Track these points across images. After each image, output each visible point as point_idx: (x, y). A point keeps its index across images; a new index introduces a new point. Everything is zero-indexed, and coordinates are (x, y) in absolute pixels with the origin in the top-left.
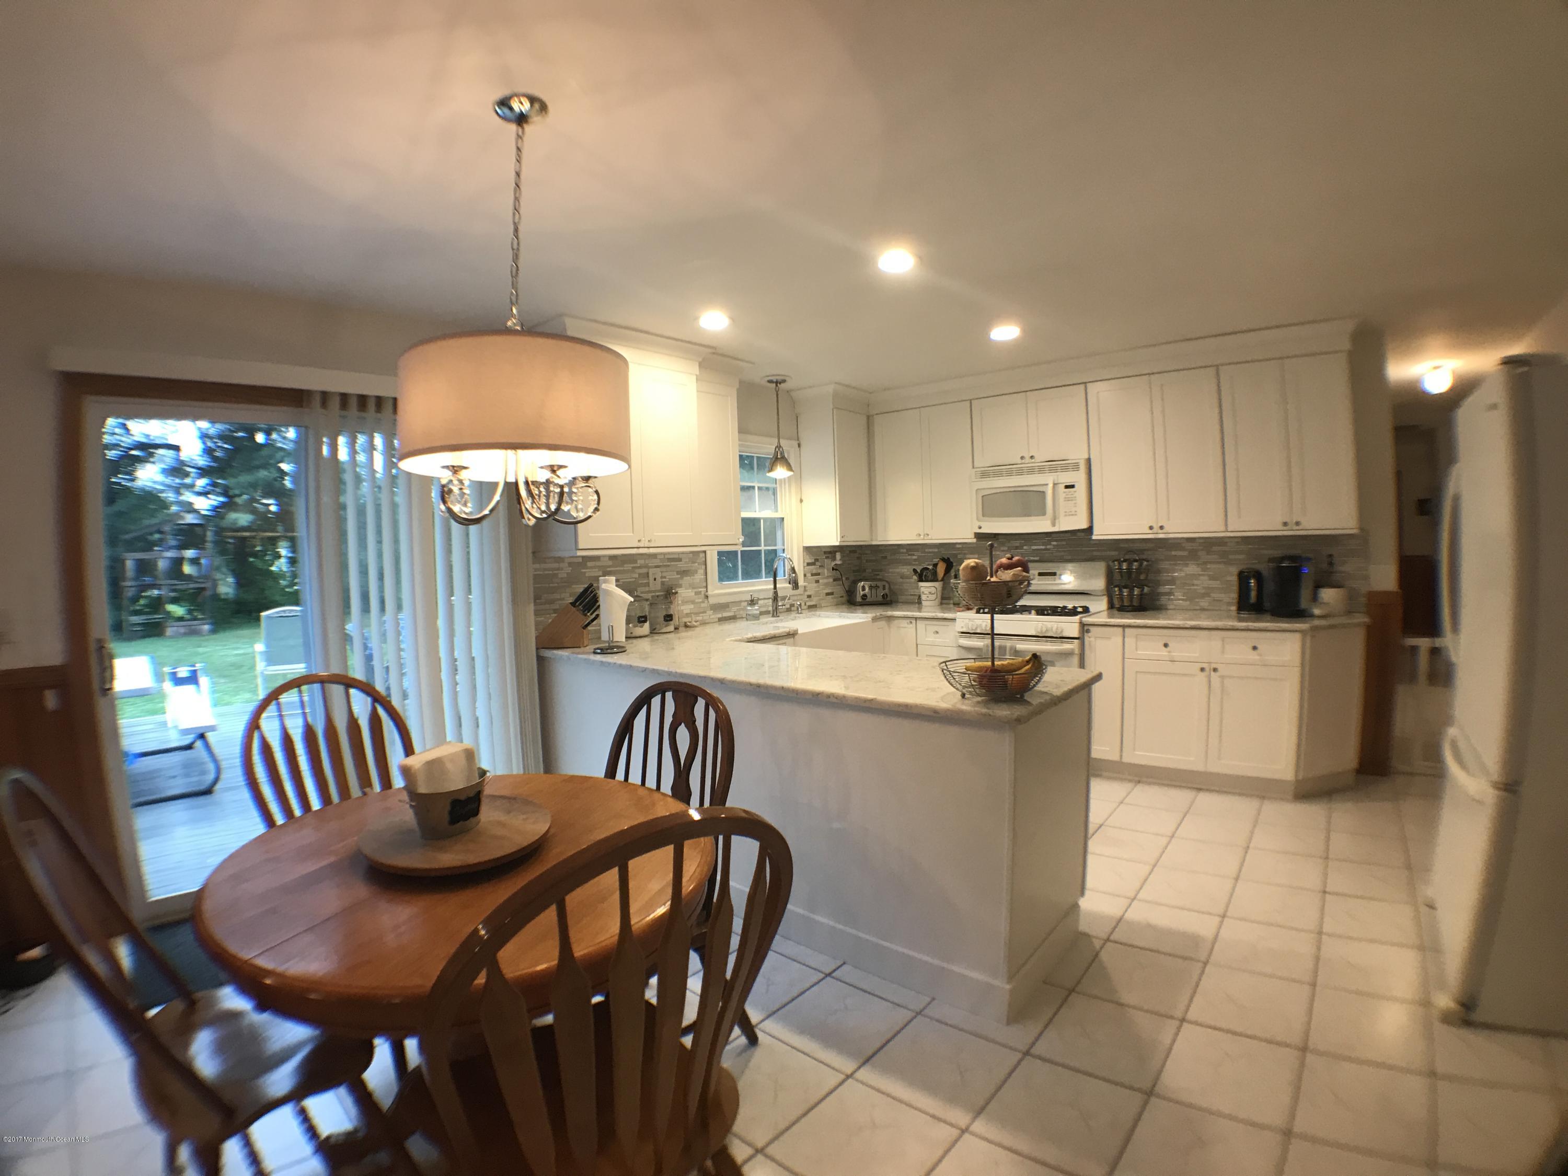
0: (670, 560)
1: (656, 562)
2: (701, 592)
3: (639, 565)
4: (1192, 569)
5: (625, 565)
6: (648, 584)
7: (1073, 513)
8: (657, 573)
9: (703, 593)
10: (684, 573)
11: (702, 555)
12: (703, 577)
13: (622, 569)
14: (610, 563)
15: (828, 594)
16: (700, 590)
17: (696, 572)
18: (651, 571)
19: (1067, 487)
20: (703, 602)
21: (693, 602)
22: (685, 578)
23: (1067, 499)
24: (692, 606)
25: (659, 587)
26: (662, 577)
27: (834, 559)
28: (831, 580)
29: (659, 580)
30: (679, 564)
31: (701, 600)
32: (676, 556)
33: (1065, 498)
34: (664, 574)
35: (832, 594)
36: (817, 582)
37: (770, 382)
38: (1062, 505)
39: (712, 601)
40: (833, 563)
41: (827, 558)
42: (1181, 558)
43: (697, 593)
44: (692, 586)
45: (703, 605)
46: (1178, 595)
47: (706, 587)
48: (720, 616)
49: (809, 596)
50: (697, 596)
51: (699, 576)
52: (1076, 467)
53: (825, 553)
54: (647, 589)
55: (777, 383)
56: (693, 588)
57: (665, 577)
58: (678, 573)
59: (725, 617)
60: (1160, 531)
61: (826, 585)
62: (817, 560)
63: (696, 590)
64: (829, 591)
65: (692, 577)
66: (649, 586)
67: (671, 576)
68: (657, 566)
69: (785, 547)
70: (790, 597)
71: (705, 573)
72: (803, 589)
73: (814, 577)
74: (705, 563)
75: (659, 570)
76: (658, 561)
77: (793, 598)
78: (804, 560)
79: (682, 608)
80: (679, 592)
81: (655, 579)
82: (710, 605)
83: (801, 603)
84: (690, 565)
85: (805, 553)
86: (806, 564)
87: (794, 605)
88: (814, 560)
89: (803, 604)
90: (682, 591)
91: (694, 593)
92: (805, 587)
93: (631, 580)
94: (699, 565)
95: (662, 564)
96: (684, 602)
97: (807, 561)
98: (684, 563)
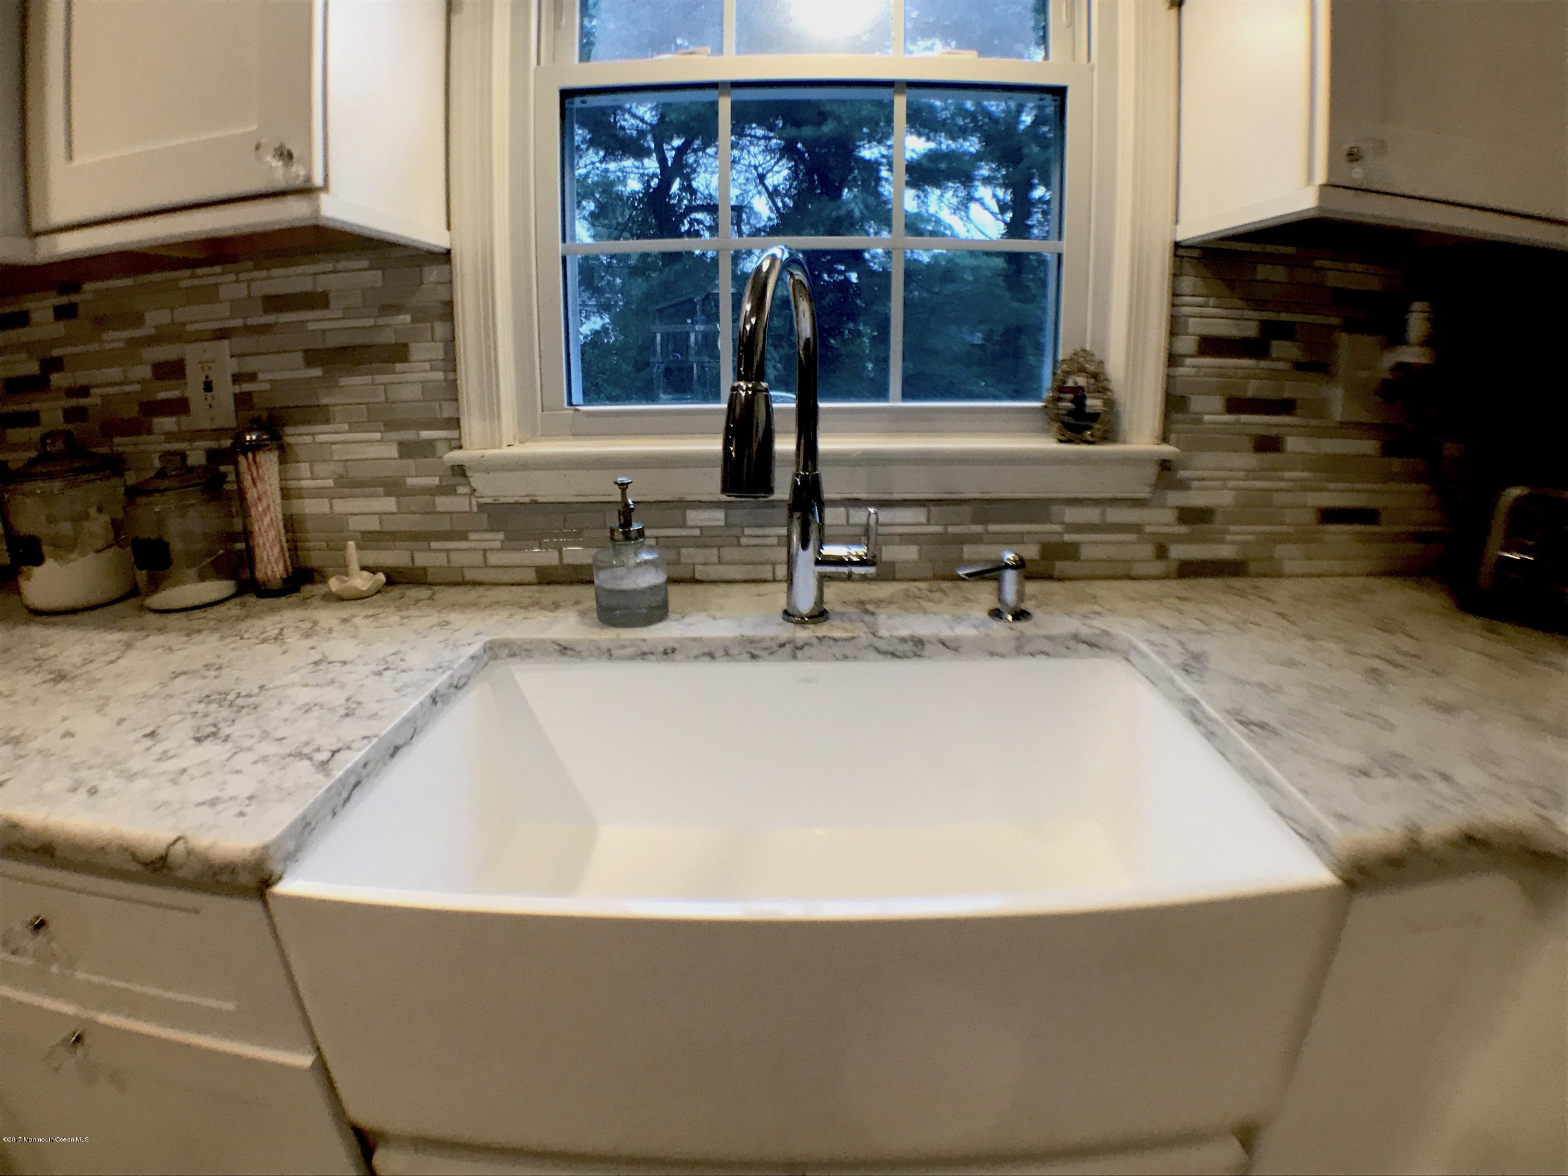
0: (267, 301)
1: (220, 314)
3: (152, 331)
5: (108, 336)
6: (186, 407)
10: (343, 359)
12: (439, 375)
13: (95, 347)
14: (60, 330)
16: (426, 434)
17: (399, 352)
18: (193, 354)
21: (393, 487)
24: (389, 504)
25: (217, 412)
26: (237, 377)
27: (1394, 335)
28: (1368, 446)
29: (226, 391)
30: (316, 319)
31: (435, 481)
34: (250, 365)
35: (1365, 515)
36: (1268, 443)
39: (485, 486)
41: (1352, 327)
43: (407, 450)
44: (386, 417)
45: (443, 503)
47: (457, 424)
49: (1197, 516)
50: (410, 463)
51: (421, 371)
53: (1342, 298)
54: (184, 423)
56: (390, 426)
57: (254, 376)
58: (313, 357)
61: (1332, 466)
63: (407, 435)
64: (1350, 497)
65: (381, 378)
66: (189, 412)
67: (275, 370)
68: (222, 334)
69: (1065, 246)
70: (1055, 508)
71: (450, 362)
72: (1152, 471)
73: (1245, 418)
74: (447, 311)
75: (225, 345)
76: (223, 309)
77: (1072, 515)
78: (1175, 327)
79: (341, 506)
80: (308, 439)
81: (208, 387)
82: (481, 506)
83: (1132, 537)
84: (370, 322)
85: (1187, 283)
86: (1187, 344)
87: (1070, 552)
88: (1250, 330)
89: (1147, 550)
90: (321, 438)
91: (393, 451)
92: (1165, 465)
93: (127, 388)
94: (414, 320)
95: (238, 323)
96: (330, 483)
97: (1197, 327)
98: (340, 315)
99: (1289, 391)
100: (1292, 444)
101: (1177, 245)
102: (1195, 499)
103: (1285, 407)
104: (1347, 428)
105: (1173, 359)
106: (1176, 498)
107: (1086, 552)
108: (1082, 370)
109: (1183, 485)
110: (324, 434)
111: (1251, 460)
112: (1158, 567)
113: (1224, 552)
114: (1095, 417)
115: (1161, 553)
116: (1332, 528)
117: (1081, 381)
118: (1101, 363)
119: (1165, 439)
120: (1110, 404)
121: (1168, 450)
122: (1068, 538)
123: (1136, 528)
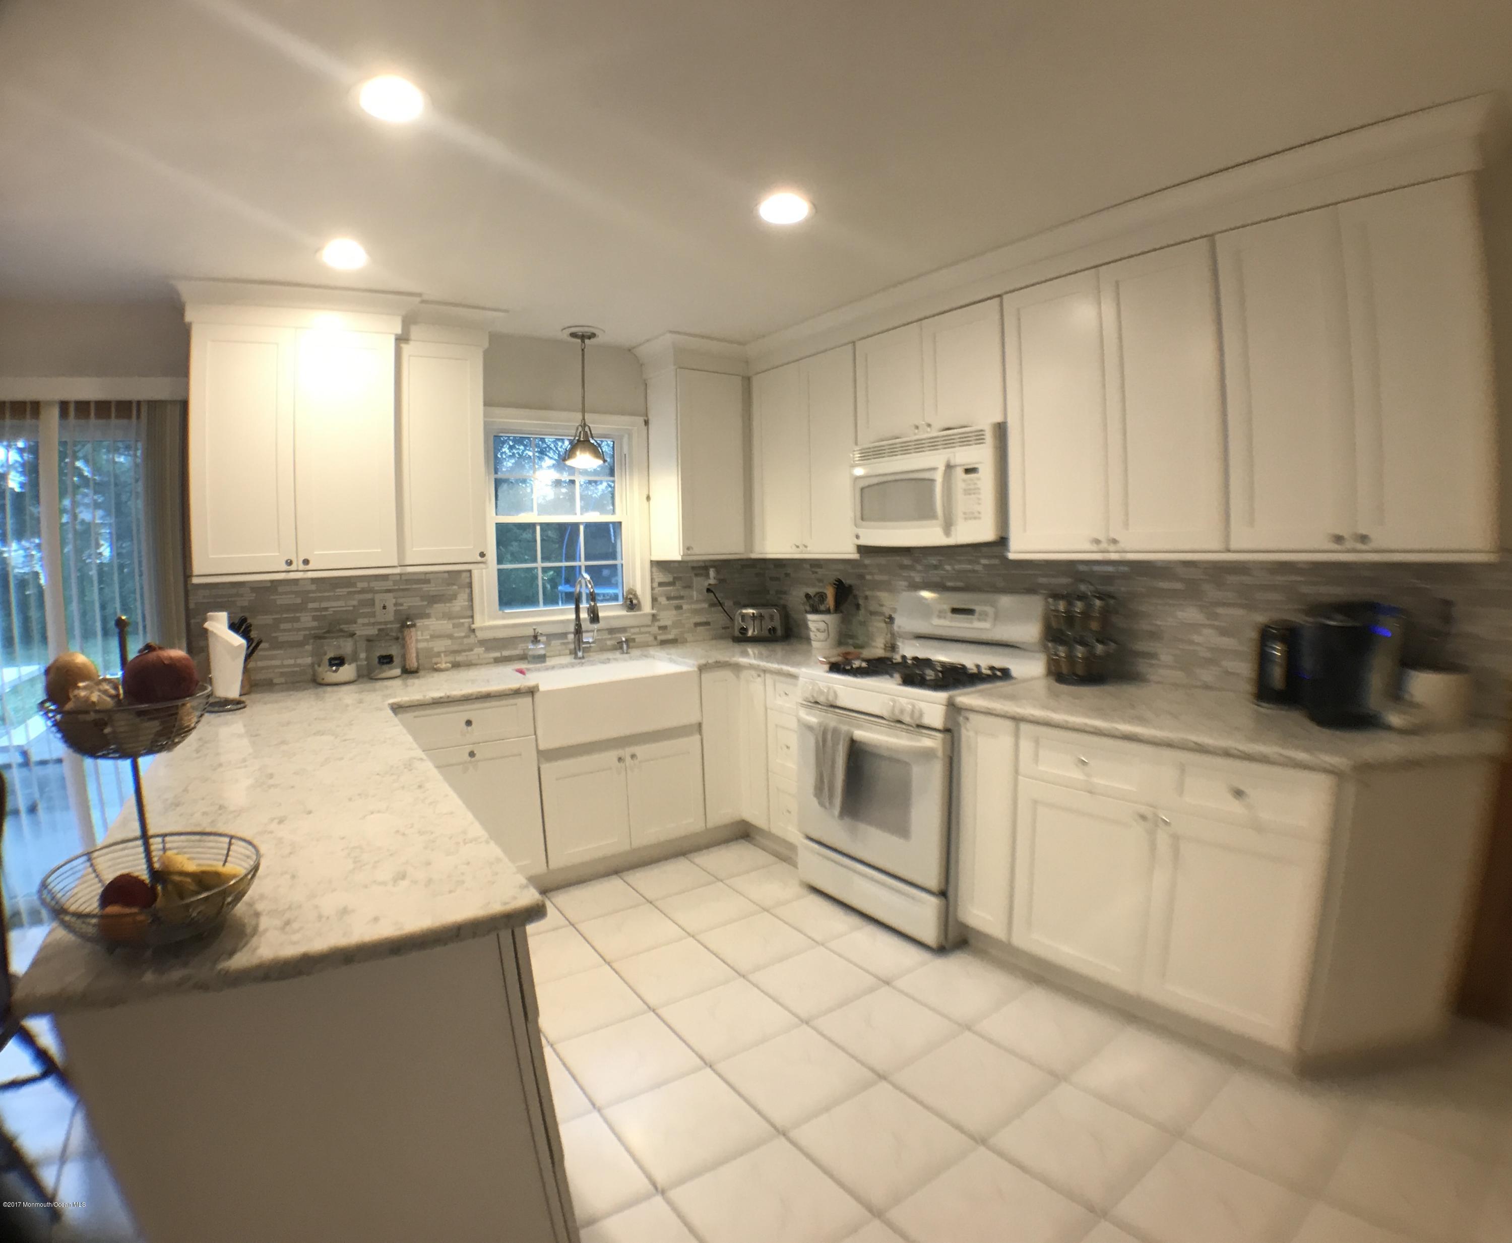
0: (407, 581)
1: (389, 584)
2: (463, 623)
3: (359, 589)
4: (1190, 614)
5: (338, 590)
6: (373, 615)
7: (976, 515)
8: (390, 599)
9: (466, 625)
10: (434, 599)
11: (464, 575)
12: (467, 603)
13: (332, 594)
14: (313, 587)
15: (697, 625)
16: (461, 621)
17: (454, 597)
18: (378, 597)
19: (968, 471)
20: (466, 637)
21: (450, 637)
22: (435, 606)
23: (967, 492)
24: (449, 642)
25: (390, 616)
26: (396, 605)
27: (707, 576)
28: (705, 605)
29: (391, 608)
30: (426, 587)
31: (463, 634)
32: (423, 577)
33: (965, 490)
34: (400, 601)
35: (707, 624)
36: (679, 608)
37: (573, 335)
38: (961, 503)
39: (480, 635)
40: (706, 584)
41: (696, 575)
42: (1174, 594)
43: (454, 626)
44: (449, 616)
45: (466, 641)
46: (1166, 657)
47: (472, 617)
48: (497, 654)
49: (663, 628)
50: (456, 629)
51: (460, 602)
52: (978, 437)
53: (693, 568)
54: (372, 620)
55: (583, 337)
56: (450, 619)
57: (401, 605)
58: (423, 598)
59: (506, 657)
60: (1112, 548)
61: (696, 612)
62: (676, 579)
63: (456, 621)
64: (702, 619)
65: (447, 605)
66: (375, 617)
67: (410, 603)
68: (389, 591)
69: (624, 562)
70: (628, 629)
71: (471, 599)
72: (650, 618)
73: (671, 602)
74: (470, 585)
75: (391, 595)
76: (391, 583)
77: (633, 630)
78: (652, 580)
79: (431, 644)
80: (421, 624)
81: (384, 607)
82: (478, 641)
83: (647, 635)
84: (444, 588)
85: (655, 569)
86: (656, 585)
87: (634, 640)
88: (671, 579)
89: (651, 638)
90: (426, 623)
91: (451, 626)
92: (654, 616)
93: (348, 608)
94: (459, 588)
95: (397, 587)
96: (428, 637)
97: (657, 580)
98: (434, 585)
99: (682, 593)
100: (685, 607)
101: (651, 561)
102: (662, 623)
103: (682, 598)
104: (698, 601)
105: (653, 589)
106: (657, 624)
107: (637, 640)
108: (631, 594)
109: (659, 620)
110: (426, 622)
111: (674, 612)
112: (655, 643)
113: (670, 637)
114: (636, 605)
115: (656, 638)
116: (698, 628)
117: (631, 596)
118: (636, 591)
119: (653, 608)
120: (639, 602)
121: (654, 611)
122: (633, 637)
123: (649, 633)
